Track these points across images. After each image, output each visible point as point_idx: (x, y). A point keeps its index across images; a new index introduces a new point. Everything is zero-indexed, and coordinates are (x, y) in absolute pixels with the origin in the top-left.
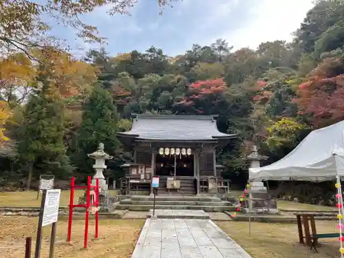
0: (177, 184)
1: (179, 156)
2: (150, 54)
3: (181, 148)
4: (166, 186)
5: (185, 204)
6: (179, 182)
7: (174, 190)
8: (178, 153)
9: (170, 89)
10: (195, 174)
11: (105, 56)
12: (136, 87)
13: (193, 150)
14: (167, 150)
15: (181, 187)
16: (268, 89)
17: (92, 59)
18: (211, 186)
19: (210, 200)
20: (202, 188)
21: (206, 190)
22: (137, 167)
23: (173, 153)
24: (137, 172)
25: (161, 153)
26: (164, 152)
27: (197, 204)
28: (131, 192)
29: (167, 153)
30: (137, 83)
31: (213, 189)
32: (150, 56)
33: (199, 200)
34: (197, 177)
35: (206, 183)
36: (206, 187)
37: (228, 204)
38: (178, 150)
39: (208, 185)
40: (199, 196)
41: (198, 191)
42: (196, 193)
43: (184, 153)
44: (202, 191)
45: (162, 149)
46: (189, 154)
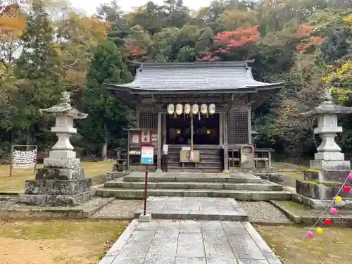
0: (195, 156)
1: (197, 116)
2: (169, 5)
3: (200, 104)
4: (179, 159)
5: (205, 187)
6: (197, 152)
7: (191, 165)
8: (195, 112)
9: (191, 44)
10: (221, 142)
11: (117, 11)
12: (152, 43)
13: (218, 106)
14: (180, 107)
15: (201, 159)
16: (315, 34)
17: (104, 16)
18: (244, 158)
19: (244, 181)
20: (231, 161)
21: (237, 164)
22: (139, 133)
23: (187, 111)
24: (140, 140)
25: (171, 112)
26: (175, 110)
27: (224, 188)
28: (131, 167)
29: (179, 112)
30: (152, 39)
31: (247, 162)
32: (168, 9)
33: (227, 180)
34: (224, 146)
35: (238, 154)
36: (237, 159)
37: (274, 188)
38: (196, 106)
39: (240, 157)
40: (227, 173)
41: (226, 166)
42: (222, 169)
43: (204, 111)
44: (232, 166)
45: (171, 106)
46: (212, 112)
